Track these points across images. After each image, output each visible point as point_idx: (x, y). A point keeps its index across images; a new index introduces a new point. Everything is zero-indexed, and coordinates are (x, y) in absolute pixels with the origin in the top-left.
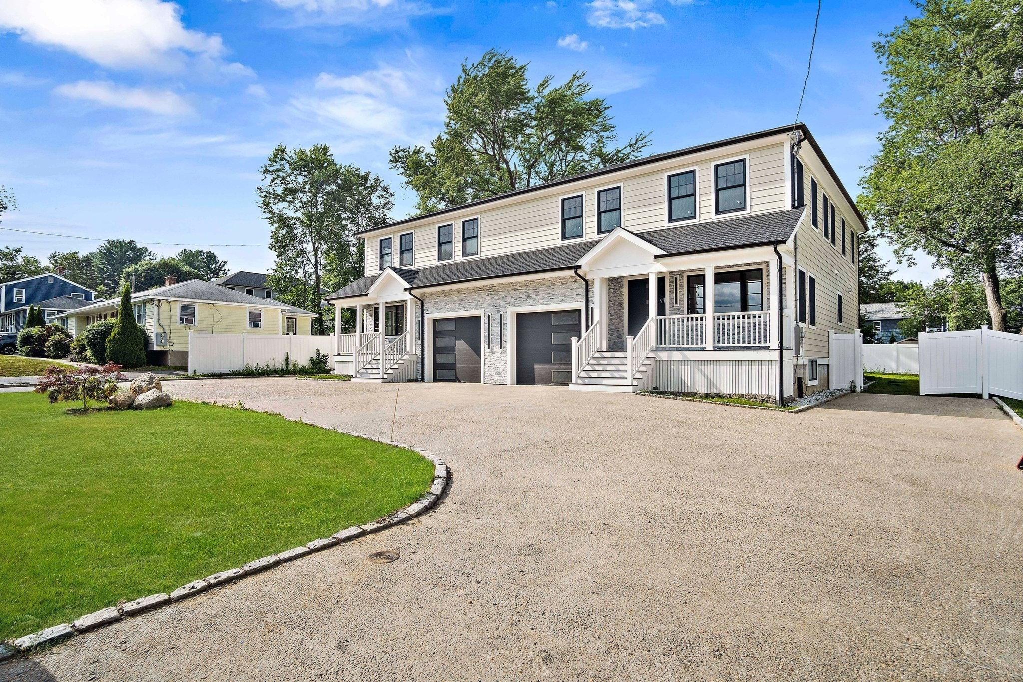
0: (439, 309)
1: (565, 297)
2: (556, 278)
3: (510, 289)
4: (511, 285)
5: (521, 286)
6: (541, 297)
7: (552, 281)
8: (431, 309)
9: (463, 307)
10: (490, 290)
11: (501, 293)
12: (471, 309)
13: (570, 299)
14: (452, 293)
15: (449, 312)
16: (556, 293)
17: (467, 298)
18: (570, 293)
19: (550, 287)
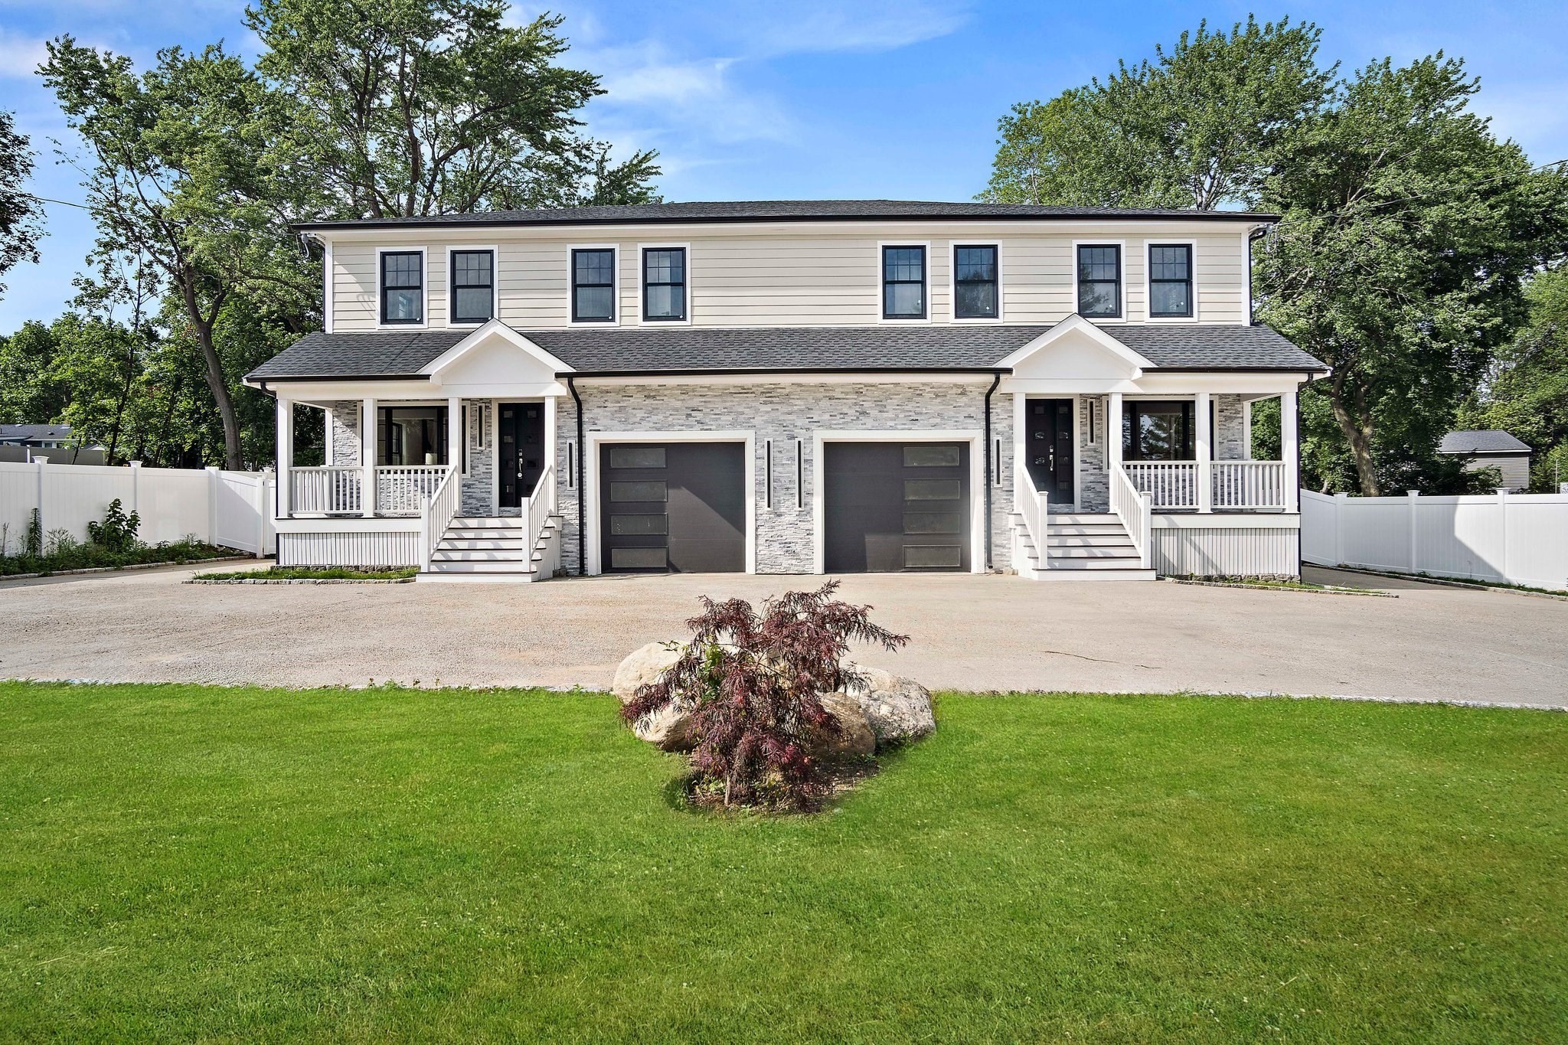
0: (627, 424)
1: (943, 419)
2: (924, 384)
3: (820, 395)
4: (822, 389)
5: (847, 393)
6: (890, 415)
7: (916, 389)
8: (602, 422)
9: (699, 422)
10: (768, 393)
11: (798, 402)
12: (720, 427)
13: (952, 423)
14: (666, 392)
15: (658, 429)
16: (924, 411)
17: (709, 405)
18: (952, 414)
19: (910, 400)
